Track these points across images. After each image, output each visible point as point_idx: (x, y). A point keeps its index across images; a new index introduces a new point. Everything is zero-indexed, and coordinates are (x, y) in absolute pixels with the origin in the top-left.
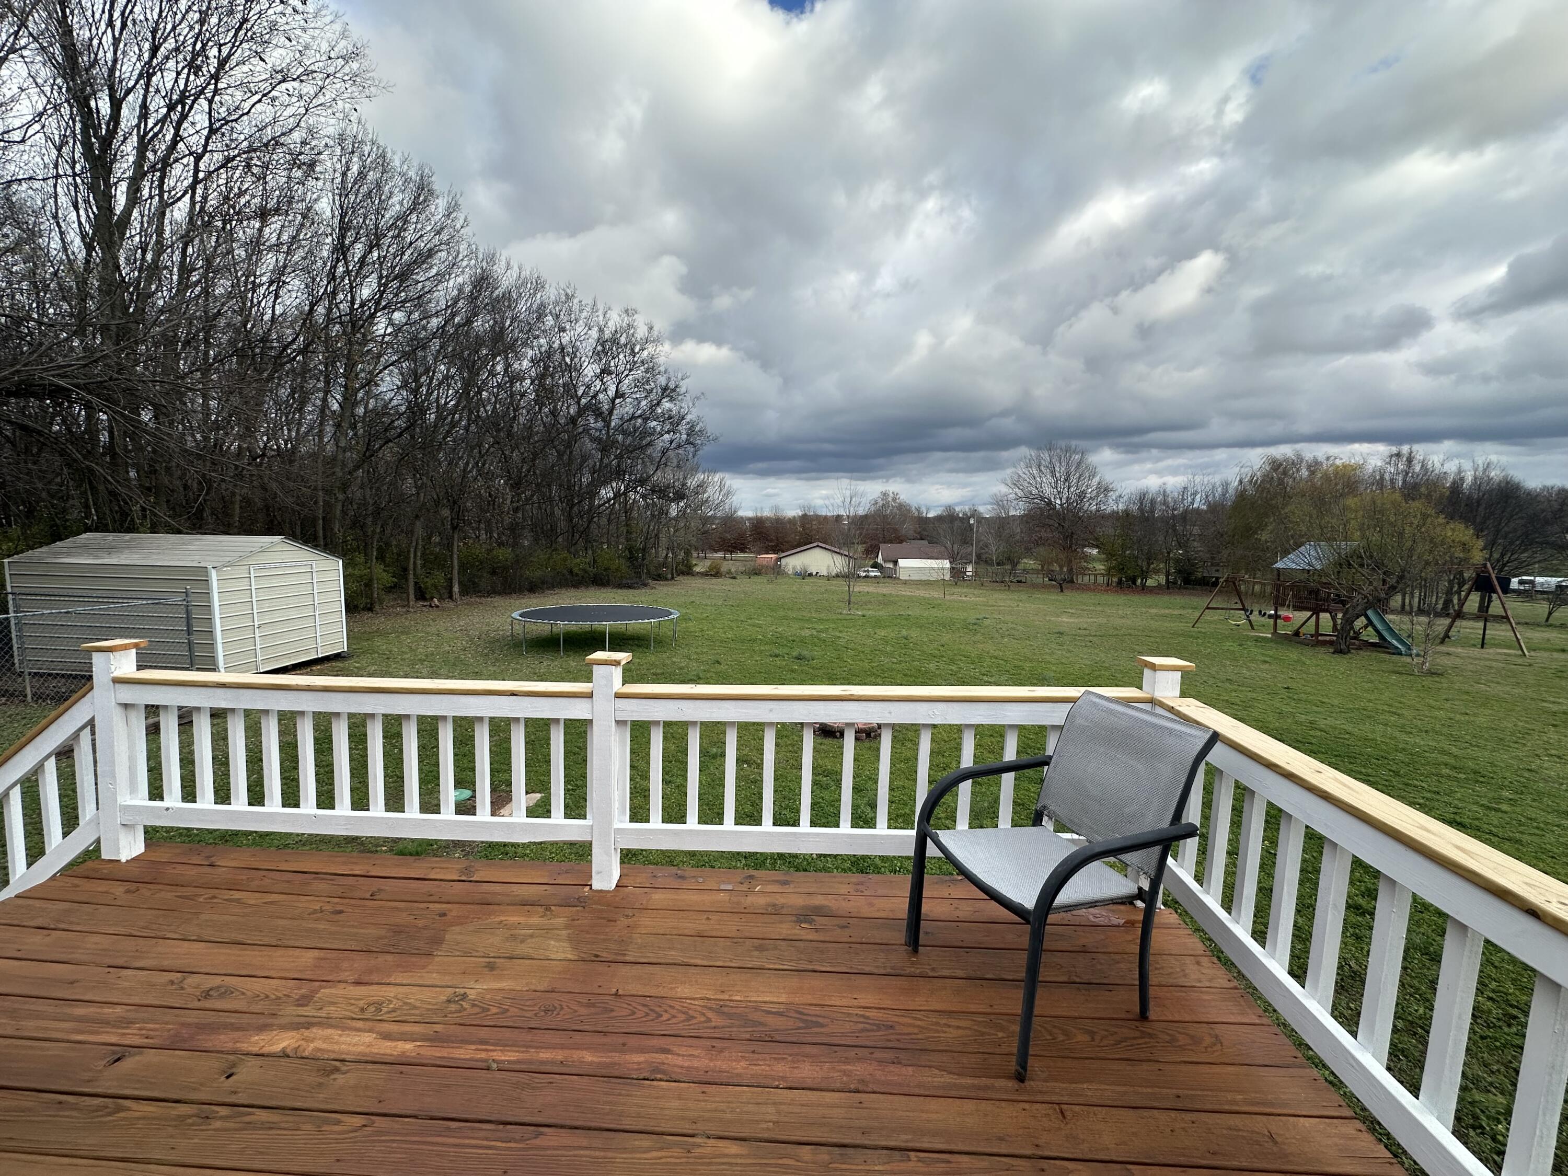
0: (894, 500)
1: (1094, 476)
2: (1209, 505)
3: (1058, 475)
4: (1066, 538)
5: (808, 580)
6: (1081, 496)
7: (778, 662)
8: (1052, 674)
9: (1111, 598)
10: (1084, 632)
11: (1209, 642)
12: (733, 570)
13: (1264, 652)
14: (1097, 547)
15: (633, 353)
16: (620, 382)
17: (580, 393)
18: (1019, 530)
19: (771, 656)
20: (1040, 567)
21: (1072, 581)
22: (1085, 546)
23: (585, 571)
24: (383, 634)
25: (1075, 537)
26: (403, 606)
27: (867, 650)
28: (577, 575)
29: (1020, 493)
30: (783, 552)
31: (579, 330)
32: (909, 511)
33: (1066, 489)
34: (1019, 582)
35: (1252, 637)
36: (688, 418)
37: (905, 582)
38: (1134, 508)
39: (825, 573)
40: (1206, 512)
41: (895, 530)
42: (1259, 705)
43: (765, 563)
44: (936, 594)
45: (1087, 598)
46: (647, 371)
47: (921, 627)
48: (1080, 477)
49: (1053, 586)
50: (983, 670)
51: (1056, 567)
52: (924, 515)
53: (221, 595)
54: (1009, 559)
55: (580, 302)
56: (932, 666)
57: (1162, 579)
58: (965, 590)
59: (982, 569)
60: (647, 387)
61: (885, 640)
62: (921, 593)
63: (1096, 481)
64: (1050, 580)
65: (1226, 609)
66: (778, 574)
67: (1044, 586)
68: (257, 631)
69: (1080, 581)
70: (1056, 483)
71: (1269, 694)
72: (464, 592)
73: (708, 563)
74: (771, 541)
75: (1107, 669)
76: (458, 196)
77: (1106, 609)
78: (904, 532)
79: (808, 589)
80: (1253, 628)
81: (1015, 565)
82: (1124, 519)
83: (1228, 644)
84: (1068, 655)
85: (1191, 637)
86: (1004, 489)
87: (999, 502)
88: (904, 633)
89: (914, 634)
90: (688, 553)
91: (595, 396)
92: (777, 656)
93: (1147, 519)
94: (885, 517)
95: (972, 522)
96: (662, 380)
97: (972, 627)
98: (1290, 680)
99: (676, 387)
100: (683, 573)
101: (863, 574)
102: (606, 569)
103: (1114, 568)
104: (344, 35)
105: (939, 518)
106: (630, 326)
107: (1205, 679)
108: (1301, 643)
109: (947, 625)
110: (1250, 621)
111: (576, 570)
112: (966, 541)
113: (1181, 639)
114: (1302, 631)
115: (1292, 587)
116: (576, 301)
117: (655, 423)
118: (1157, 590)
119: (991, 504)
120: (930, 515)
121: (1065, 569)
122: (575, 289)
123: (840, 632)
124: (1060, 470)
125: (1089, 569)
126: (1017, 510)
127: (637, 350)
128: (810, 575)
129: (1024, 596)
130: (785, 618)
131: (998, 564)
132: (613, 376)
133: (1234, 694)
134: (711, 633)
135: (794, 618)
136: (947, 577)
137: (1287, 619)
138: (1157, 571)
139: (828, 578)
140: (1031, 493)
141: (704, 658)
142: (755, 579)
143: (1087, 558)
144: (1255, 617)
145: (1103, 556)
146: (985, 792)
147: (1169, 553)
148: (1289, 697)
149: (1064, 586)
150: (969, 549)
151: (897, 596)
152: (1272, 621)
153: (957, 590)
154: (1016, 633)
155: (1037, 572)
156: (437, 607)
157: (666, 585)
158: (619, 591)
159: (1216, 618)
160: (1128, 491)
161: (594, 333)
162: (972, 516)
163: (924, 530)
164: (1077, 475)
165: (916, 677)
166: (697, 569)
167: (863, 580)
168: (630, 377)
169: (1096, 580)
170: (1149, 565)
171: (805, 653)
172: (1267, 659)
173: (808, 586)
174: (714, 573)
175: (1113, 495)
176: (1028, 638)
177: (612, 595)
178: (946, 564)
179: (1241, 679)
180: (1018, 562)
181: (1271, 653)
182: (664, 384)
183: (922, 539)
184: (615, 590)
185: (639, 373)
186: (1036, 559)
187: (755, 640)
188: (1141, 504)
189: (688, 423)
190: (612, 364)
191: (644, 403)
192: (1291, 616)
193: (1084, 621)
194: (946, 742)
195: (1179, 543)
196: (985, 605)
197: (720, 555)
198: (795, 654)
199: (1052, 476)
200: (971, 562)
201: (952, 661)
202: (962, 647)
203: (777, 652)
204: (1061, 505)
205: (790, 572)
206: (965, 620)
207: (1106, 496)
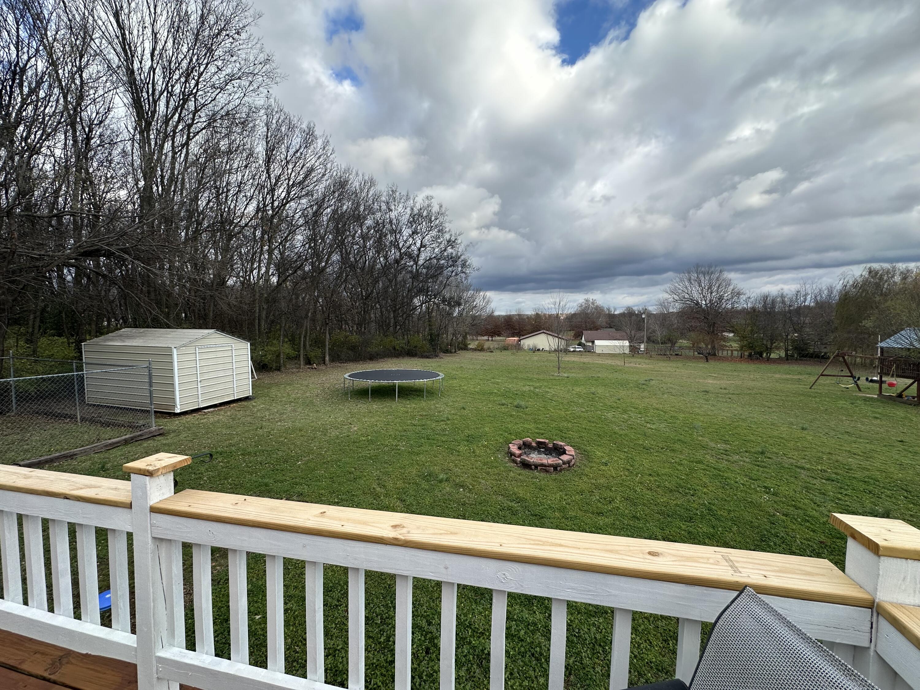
0: (593, 303)
1: (729, 285)
2: (817, 303)
3: (703, 285)
4: (709, 326)
5: (537, 353)
6: (721, 298)
7: (503, 409)
8: (701, 424)
9: (744, 366)
10: (725, 391)
11: (825, 401)
12: (491, 347)
13: (873, 409)
14: (733, 332)
15: (431, 221)
16: (423, 238)
17: (401, 245)
18: (676, 321)
19: (499, 404)
20: (691, 345)
21: (715, 355)
22: (724, 332)
23: (402, 347)
24: (277, 385)
25: (716, 325)
26: (297, 368)
27: (565, 402)
28: (398, 350)
29: (676, 297)
30: (523, 336)
31: (400, 210)
32: (603, 310)
33: (709, 294)
34: (676, 355)
35: (861, 397)
36: (462, 257)
37: (599, 355)
38: (759, 306)
39: (547, 348)
40: (814, 308)
41: (593, 322)
42: (879, 457)
43: (511, 343)
44: (618, 362)
45: (727, 366)
46: (439, 231)
47: (605, 386)
48: (719, 287)
49: (701, 358)
50: (647, 419)
51: (703, 345)
52: (612, 313)
53: (179, 363)
54: (669, 340)
55: (400, 194)
56: (610, 415)
57: (783, 354)
58: (638, 360)
59: (651, 345)
60: (439, 241)
61: (579, 395)
62: (609, 362)
63: (731, 287)
64: (698, 354)
65: (838, 376)
66: (519, 349)
67: (694, 358)
68: (199, 383)
69: (720, 355)
70: (702, 290)
71: (885, 446)
72: (332, 360)
73: (476, 343)
74: (516, 329)
75: (744, 420)
76: (329, 137)
77: (741, 374)
78: (599, 324)
79: (536, 358)
80: (860, 390)
81: (673, 344)
82: (753, 313)
83: (841, 402)
84: (712, 408)
85: (810, 396)
86: (666, 296)
87: (662, 304)
88: (593, 390)
89: (600, 390)
90: (465, 337)
91: (409, 248)
92: (503, 405)
93: (769, 313)
94: (587, 314)
95: (643, 316)
96: (447, 236)
97: (640, 386)
98: (902, 435)
99: (456, 239)
100: (462, 349)
101: (572, 350)
102: (416, 347)
103: (745, 346)
104: (261, 51)
105: (622, 315)
106: (429, 206)
107: (827, 431)
108: (905, 403)
109: (623, 384)
110: (857, 385)
111: (397, 347)
112: (640, 329)
113: (802, 398)
114: (905, 394)
115: (895, 361)
116: (397, 194)
117: (443, 261)
118: (779, 361)
119: (656, 305)
120: (616, 313)
121: (709, 347)
122: (397, 187)
123: (550, 388)
124: (705, 283)
125: (727, 346)
126: (675, 308)
127: (432, 220)
128: (539, 350)
129: (680, 365)
130: (516, 378)
131: (662, 343)
132: (419, 235)
133: (854, 445)
134: (465, 388)
135: (522, 378)
136: (627, 351)
137: (891, 385)
138: (778, 348)
139: (550, 352)
140: (684, 298)
141: (456, 405)
142: (505, 353)
143: (725, 339)
144: (862, 382)
145: (738, 338)
146: (642, 528)
147: (787, 336)
148: (905, 450)
149: (709, 357)
150: (642, 334)
151: (593, 364)
152: (877, 385)
153: (634, 360)
154: (673, 391)
155: (689, 348)
156: (315, 369)
157: (450, 356)
158: (422, 359)
159: (828, 382)
160: (754, 294)
161: (408, 211)
162: (644, 313)
163: (612, 322)
164: (717, 285)
165: (597, 423)
166: (470, 346)
167: (571, 353)
168: (429, 235)
169: (732, 354)
170: (772, 344)
171: (523, 403)
172: (878, 416)
173: (536, 357)
174: (480, 349)
175: (743, 298)
176: (682, 395)
177: (416, 362)
178: (626, 343)
179: (858, 432)
180: (676, 342)
181: (880, 411)
182: (448, 238)
183: (611, 328)
184: (419, 359)
185: (434, 233)
186: (688, 340)
187: (491, 393)
188: (765, 303)
189: (463, 261)
190: (419, 228)
191: (437, 250)
192: (895, 382)
193: (724, 383)
194: (614, 478)
195: (795, 329)
196: (652, 371)
197: (486, 338)
198: (515, 403)
199: (699, 286)
200: (643, 342)
201: (625, 411)
202: (633, 400)
203: (504, 402)
204: (706, 305)
205: (526, 348)
206: (636, 381)
207: (738, 298)
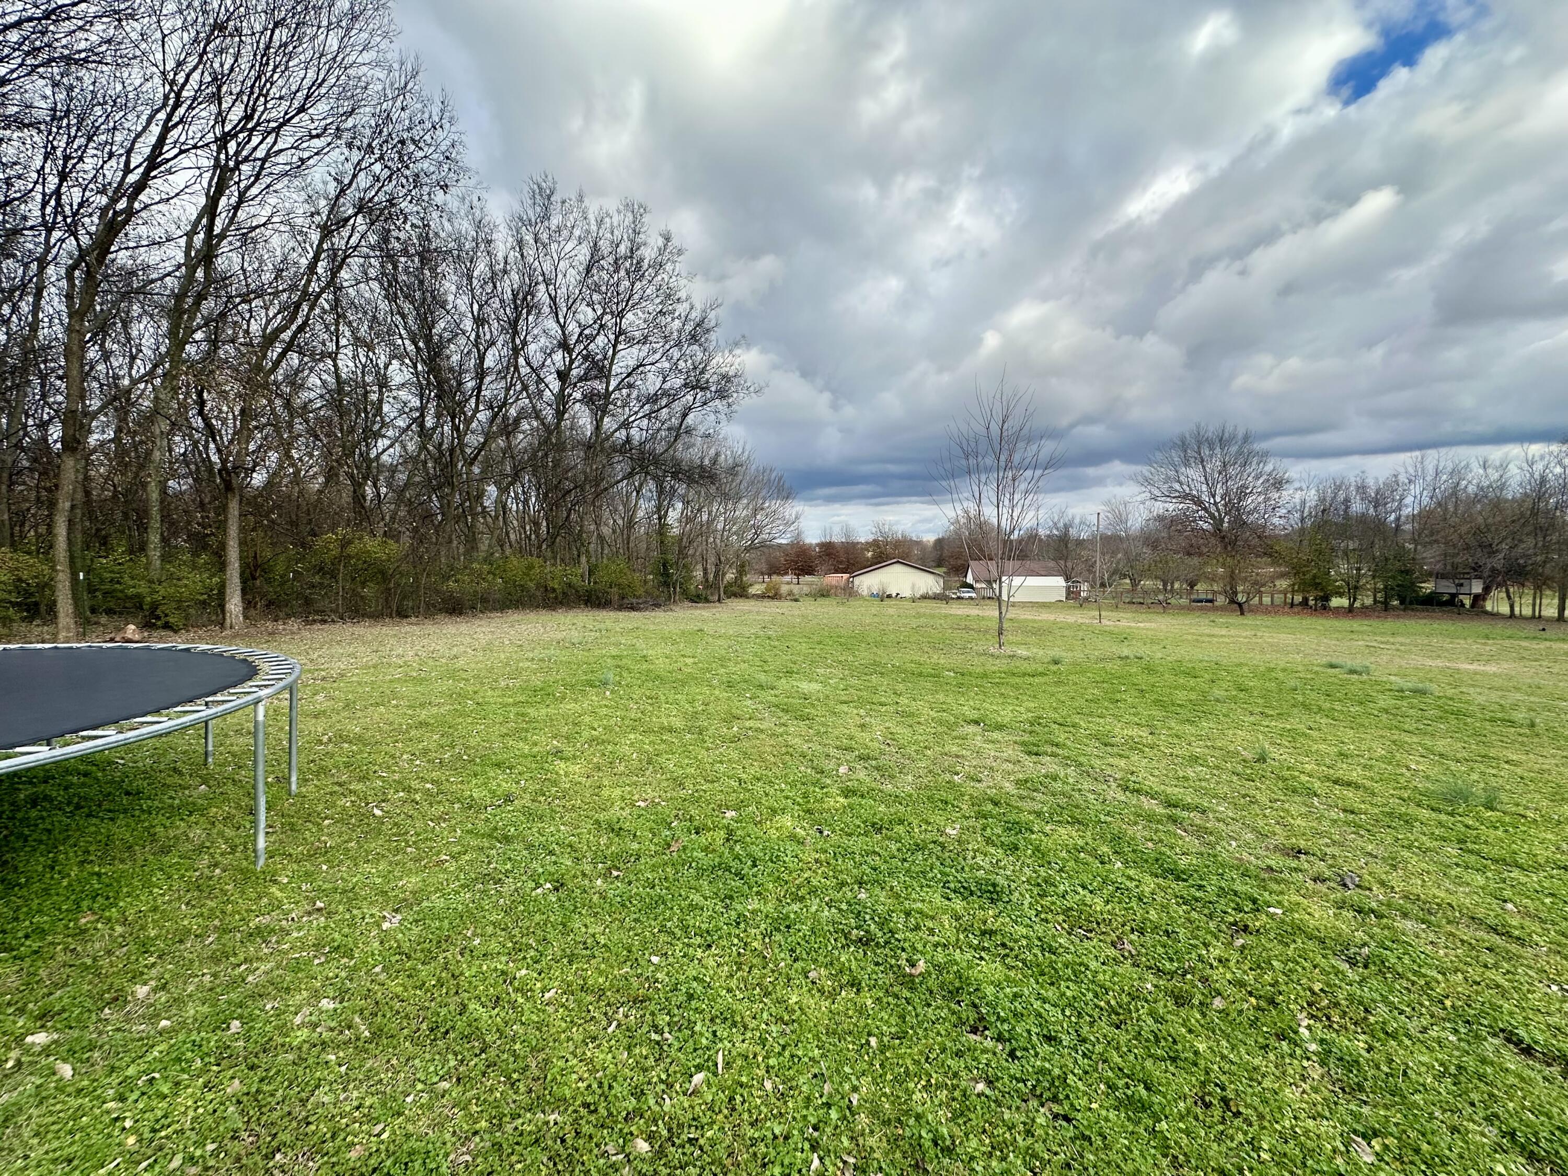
5: (887, 602)
12: (797, 593)
23: (570, 585)
28: (554, 590)
30: (857, 571)
39: (907, 593)
43: (833, 584)
66: (850, 595)
73: (764, 586)
100: (735, 595)
102: (613, 585)
128: (889, 596)
136: (1064, 596)
139: (912, 599)
142: (821, 601)
166: (753, 590)
167: (955, 601)
169: (1272, 599)
174: (772, 596)
178: (1060, 582)
197: (786, 578)
205: (865, 593)
